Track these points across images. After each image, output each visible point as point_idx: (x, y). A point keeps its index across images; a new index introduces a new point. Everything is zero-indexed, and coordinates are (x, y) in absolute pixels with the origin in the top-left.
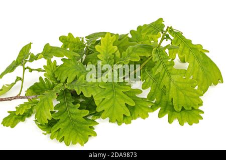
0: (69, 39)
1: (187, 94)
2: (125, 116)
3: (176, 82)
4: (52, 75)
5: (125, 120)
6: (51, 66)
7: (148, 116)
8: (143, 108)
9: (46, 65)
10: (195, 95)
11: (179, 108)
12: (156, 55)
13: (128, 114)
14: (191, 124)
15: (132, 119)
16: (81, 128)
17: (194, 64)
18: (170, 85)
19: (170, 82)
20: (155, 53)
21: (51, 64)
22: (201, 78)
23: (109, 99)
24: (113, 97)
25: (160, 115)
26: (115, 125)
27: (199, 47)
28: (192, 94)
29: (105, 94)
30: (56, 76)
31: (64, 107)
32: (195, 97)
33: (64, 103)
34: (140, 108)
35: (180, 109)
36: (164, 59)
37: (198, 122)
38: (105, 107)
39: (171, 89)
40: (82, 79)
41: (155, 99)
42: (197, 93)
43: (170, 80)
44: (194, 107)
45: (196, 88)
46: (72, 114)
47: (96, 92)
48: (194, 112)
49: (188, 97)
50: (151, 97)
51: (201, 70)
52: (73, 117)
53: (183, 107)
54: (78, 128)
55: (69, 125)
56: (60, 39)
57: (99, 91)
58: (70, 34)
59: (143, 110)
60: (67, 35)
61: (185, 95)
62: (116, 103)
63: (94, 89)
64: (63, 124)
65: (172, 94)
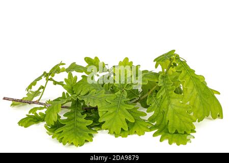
0: (95, 63)
1: (182, 119)
2: (122, 130)
3: (174, 105)
4: (70, 88)
5: (122, 134)
6: (71, 81)
7: (144, 134)
8: (141, 126)
9: (67, 78)
10: (189, 120)
11: (172, 130)
12: (162, 81)
13: (126, 129)
14: (178, 145)
15: (129, 134)
16: (81, 134)
17: (192, 91)
18: (168, 108)
19: (168, 105)
20: (162, 79)
21: (72, 79)
22: (197, 106)
23: (112, 112)
24: (116, 111)
25: (154, 135)
26: (113, 137)
27: (201, 78)
28: (187, 119)
29: (109, 108)
30: (73, 90)
31: (73, 115)
32: (189, 123)
33: (73, 112)
34: (138, 126)
35: (174, 132)
36: (167, 84)
37: (186, 144)
38: (106, 119)
39: (169, 112)
40: (93, 93)
41: (156, 122)
42: (191, 119)
43: (169, 103)
44: (187, 131)
45: (192, 114)
46: (78, 122)
47: (102, 104)
48: (186, 135)
49: (183, 122)
50: (152, 119)
51: (198, 97)
52: (78, 124)
53: (176, 130)
54: (79, 133)
55: (72, 130)
56: (85, 59)
57: (104, 104)
58: (96, 58)
59: (140, 128)
60: (93, 58)
61: (181, 120)
62: (117, 116)
63: (101, 102)
64: (67, 128)
65: (169, 117)
